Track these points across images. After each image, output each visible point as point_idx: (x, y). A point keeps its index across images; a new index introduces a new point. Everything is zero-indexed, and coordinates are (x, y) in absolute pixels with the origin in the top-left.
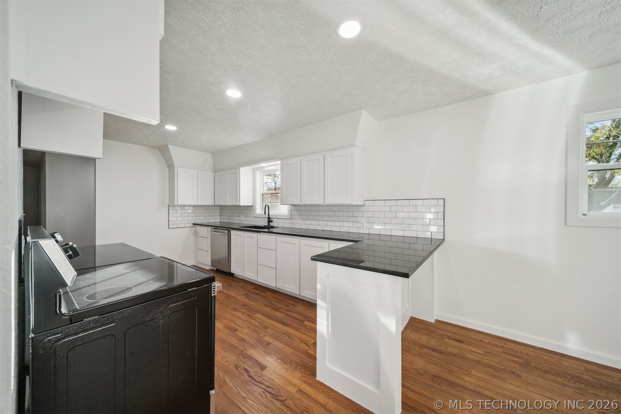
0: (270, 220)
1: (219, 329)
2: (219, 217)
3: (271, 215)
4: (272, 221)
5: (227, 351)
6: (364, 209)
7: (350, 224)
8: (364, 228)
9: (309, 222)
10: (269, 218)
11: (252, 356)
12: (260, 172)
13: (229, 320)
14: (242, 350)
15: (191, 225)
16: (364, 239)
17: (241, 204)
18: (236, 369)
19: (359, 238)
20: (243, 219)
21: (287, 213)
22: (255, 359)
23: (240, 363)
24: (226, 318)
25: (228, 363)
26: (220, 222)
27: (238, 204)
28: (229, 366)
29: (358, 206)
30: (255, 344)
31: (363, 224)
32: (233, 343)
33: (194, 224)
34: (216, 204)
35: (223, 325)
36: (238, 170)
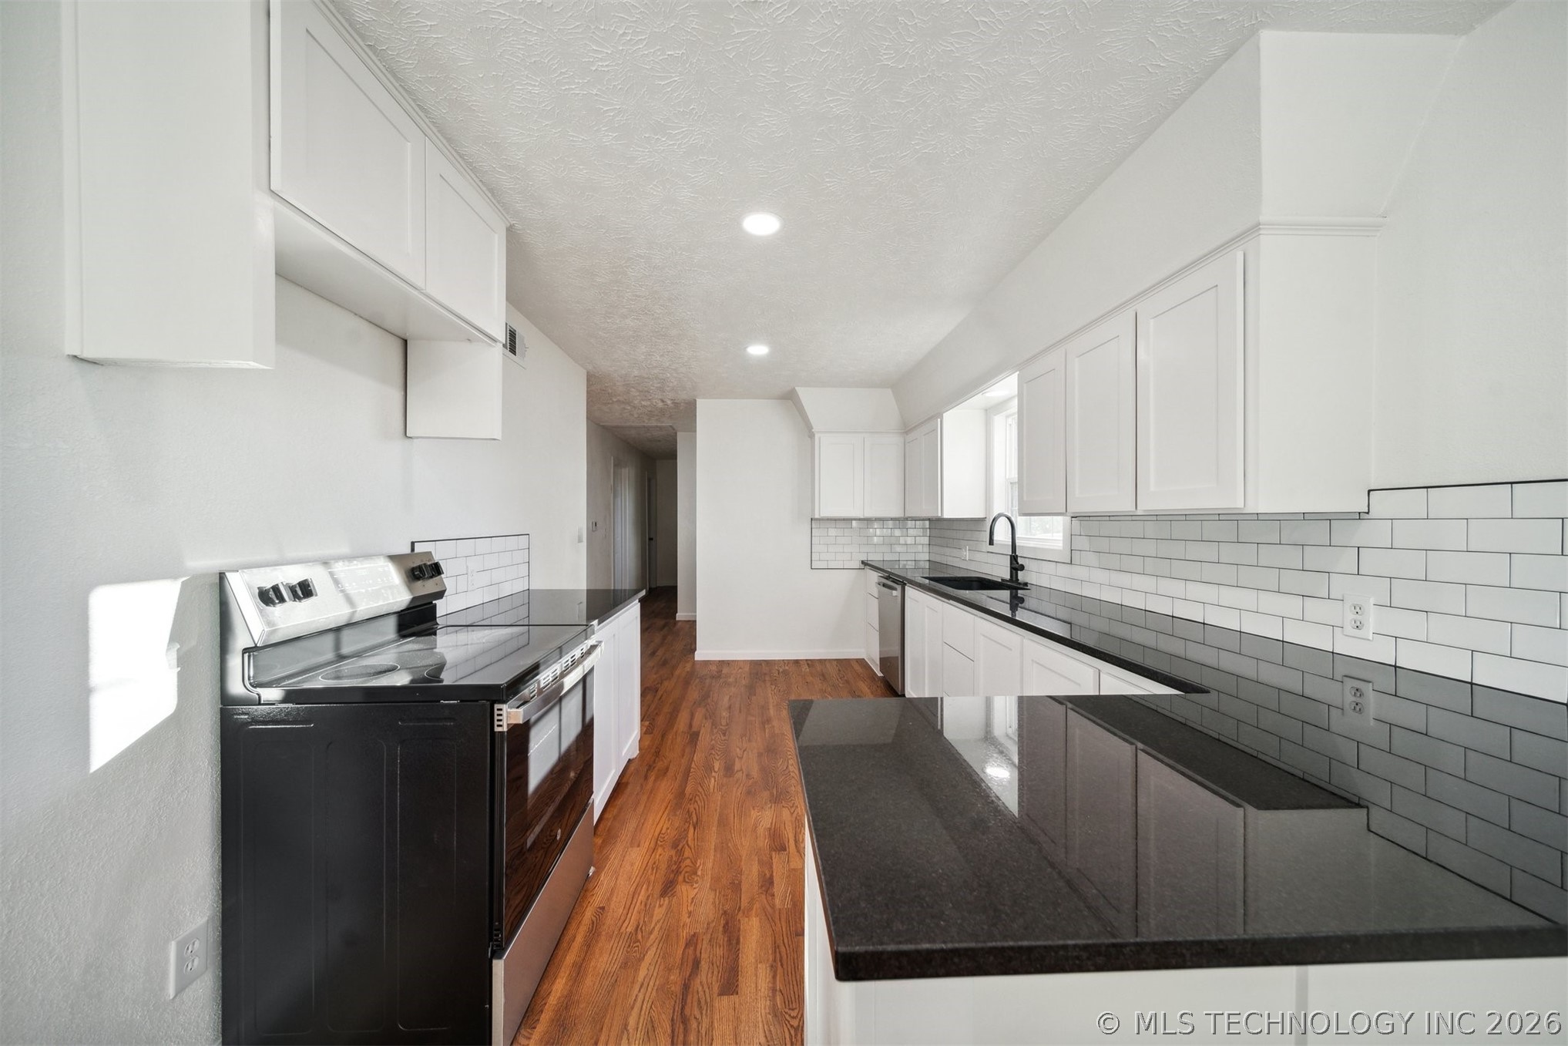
0: (1016, 566)
1: (756, 827)
2: (926, 549)
3: (1019, 546)
4: (1022, 568)
5: (716, 890)
6: (1363, 533)
7: (1291, 607)
8: (1369, 631)
9: (1124, 579)
10: (1014, 558)
11: (741, 939)
12: (1007, 417)
13: (795, 815)
14: (740, 908)
15: (858, 565)
16: (1367, 689)
17: (946, 516)
18: (686, 946)
19: (1338, 677)
20: (967, 554)
21: (1061, 544)
22: (739, 950)
23: (704, 937)
24: (793, 809)
25: (688, 920)
26: (929, 561)
27: (940, 515)
28: (683, 926)
29: (1329, 518)
30: (777, 912)
31: (1358, 609)
32: (743, 878)
33: (863, 562)
34: (907, 515)
35: (772, 824)
36: (939, 420)
